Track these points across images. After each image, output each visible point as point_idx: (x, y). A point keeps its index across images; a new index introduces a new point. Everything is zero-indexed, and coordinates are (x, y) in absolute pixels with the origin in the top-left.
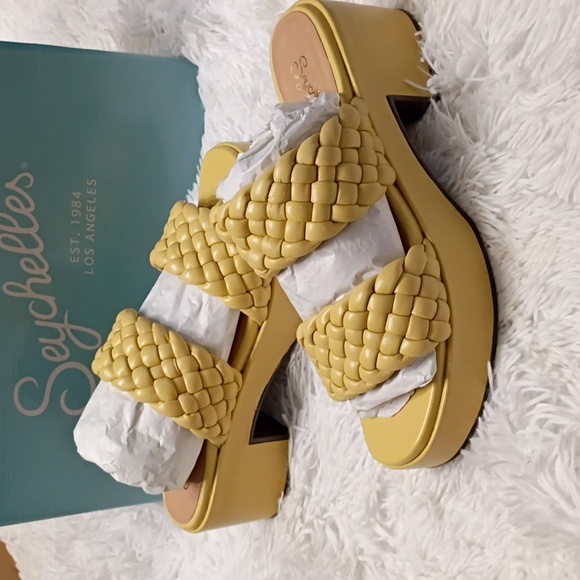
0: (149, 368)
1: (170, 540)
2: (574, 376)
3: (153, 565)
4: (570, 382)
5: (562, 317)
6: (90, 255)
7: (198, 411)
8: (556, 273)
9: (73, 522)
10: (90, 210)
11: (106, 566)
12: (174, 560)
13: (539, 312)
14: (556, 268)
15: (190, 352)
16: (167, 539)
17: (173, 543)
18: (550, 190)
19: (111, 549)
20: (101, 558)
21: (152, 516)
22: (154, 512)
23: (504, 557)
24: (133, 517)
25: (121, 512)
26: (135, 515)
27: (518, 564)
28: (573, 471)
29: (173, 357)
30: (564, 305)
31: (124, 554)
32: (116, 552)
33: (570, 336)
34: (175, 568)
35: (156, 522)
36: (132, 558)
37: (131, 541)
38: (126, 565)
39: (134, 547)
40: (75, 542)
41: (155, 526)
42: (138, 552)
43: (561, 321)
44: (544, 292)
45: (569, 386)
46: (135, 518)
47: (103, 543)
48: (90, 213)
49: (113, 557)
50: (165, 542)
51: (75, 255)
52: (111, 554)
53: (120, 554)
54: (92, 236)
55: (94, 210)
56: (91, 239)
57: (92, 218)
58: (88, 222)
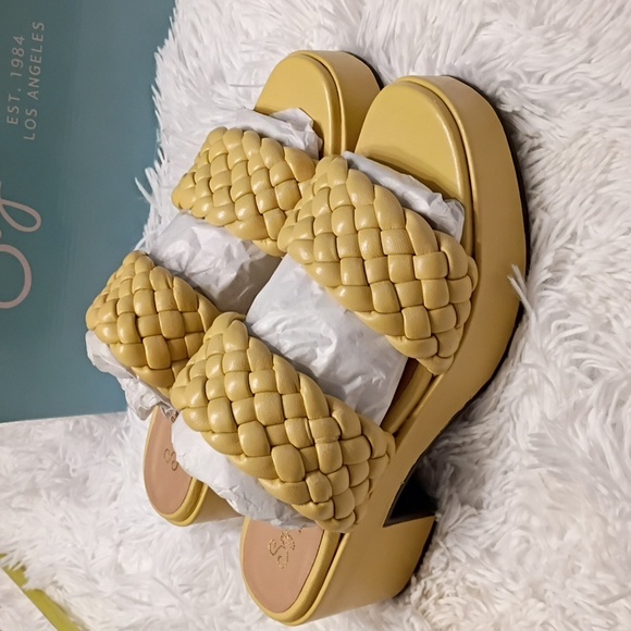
0: (265, 427)
1: (110, 457)
2: (622, 310)
3: (88, 483)
4: (616, 317)
5: (613, 237)
6: (32, 116)
7: (331, 498)
8: (609, 183)
10: (35, 61)
11: (34, 478)
12: (113, 480)
13: (585, 227)
14: (610, 177)
15: (331, 411)
16: (107, 456)
17: (113, 461)
18: (613, 80)
19: (41, 461)
20: (29, 470)
21: (91, 428)
22: (93, 423)
23: (504, 522)
24: (68, 426)
26: (71, 424)
27: (521, 533)
28: (610, 427)
29: (303, 416)
30: (618, 223)
31: (55, 468)
32: (47, 464)
33: (623, 260)
34: (113, 489)
35: (95, 435)
36: (65, 472)
37: (65, 452)
38: (58, 481)
39: (67, 461)
41: (94, 439)
42: (71, 467)
43: (613, 241)
44: (593, 202)
45: (614, 323)
46: (71, 428)
47: (32, 453)
49: (43, 469)
50: (103, 459)
51: (13, 115)
52: (40, 466)
53: (51, 468)
54: (35, 93)
55: (40, 62)
56: (34, 97)
57: (37, 70)
58: (32, 76)
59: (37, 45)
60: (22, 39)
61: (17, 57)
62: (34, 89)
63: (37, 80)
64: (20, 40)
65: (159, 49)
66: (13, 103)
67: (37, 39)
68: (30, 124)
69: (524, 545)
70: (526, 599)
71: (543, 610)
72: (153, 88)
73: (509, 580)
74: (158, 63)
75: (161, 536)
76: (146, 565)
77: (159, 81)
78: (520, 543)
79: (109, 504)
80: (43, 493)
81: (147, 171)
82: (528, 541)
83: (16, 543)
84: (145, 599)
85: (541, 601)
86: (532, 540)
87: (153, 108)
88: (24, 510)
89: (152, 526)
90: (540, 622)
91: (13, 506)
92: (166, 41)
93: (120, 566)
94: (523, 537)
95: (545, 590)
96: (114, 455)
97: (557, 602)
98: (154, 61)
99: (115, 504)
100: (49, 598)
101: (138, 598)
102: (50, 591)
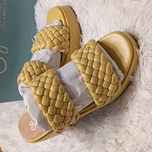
6: (4, 24)
9: (2, 107)
10: (4, 9)
11: (11, 119)
19: (13, 114)
20: (10, 117)
24: (19, 105)
25: (16, 103)
26: (20, 104)
31: (16, 116)
37: (19, 111)
38: (17, 119)
40: (2, 113)
46: (20, 105)
47: (11, 112)
48: (4, 8)
52: (13, 116)
53: (15, 116)
55: (5, 10)
56: (4, 19)
57: (5, 12)
58: (4, 13)
60: (1, 4)
62: (4, 17)
63: (5, 14)
65: (35, 5)
67: (4, 4)
68: (4, 26)
69: (139, 118)
70: (141, 132)
71: (146, 134)
72: (34, 15)
73: (136, 128)
74: (35, 9)
77: (36, 13)
78: (138, 118)
80: (14, 123)
81: (34, 37)
82: (140, 117)
84: (40, 146)
85: (145, 132)
86: (141, 116)
87: (35, 20)
88: (10, 127)
90: (146, 137)
91: (7, 127)
92: (37, 3)
94: (139, 116)
95: (146, 129)
97: (149, 131)
98: (34, 9)
101: (39, 146)
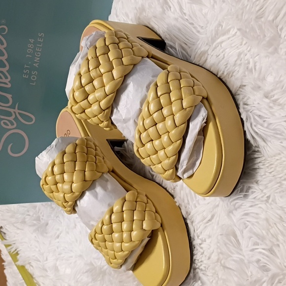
1: (58, 218)
3: (47, 227)
6: (35, 74)
11: (24, 219)
12: (58, 230)
19: (28, 211)
20: (23, 214)
31: (35, 216)
32: (31, 213)
34: (58, 233)
36: (38, 219)
37: (39, 210)
38: (35, 222)
39: (40, 213)
42: (41, 217)
49: (29, 215)
50: (55, 218)
51: (26, 74)
52: (28, 213)
53: (33, 215)
54: (37, 64)
55: (40, 50)
56: (37, 66)
57: (39, 54)
58: (36, 57)
59: (40, 43)
60: (33, 40)
61: (30, 48)
62: (37, 63)
63: (39, 59)
64: (32, 41)
66: (27, 68)
68: (34, 78)
75: (76, 262)
76: (68, 271)
79: (56, 239)
83: (15, 240)
89: (72, 257)
93: (57, 267)
96: (59, 218)
99: (57, 240)
100: (26, 270)
102: (27, 267)
